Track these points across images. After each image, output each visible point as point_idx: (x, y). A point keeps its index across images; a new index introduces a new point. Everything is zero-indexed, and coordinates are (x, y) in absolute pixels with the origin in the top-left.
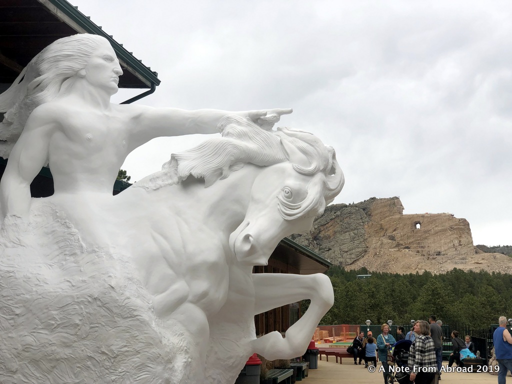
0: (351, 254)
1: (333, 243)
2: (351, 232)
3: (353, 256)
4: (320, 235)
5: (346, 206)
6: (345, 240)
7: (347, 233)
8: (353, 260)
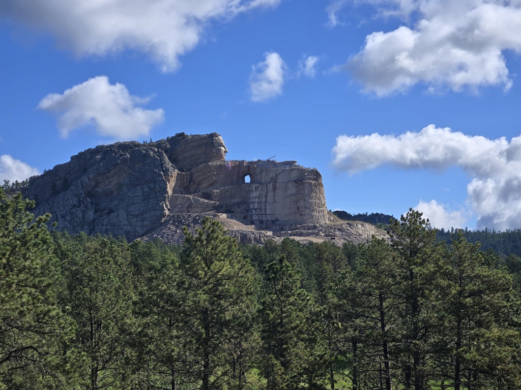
0: (142, 220)
1: (116, 203)
2: (145, 186)
3: (146, 223)
4: (97, 189)
5: (138, 145)
6: (135, 198)
7: (139, 188)
8: (145, 229)
